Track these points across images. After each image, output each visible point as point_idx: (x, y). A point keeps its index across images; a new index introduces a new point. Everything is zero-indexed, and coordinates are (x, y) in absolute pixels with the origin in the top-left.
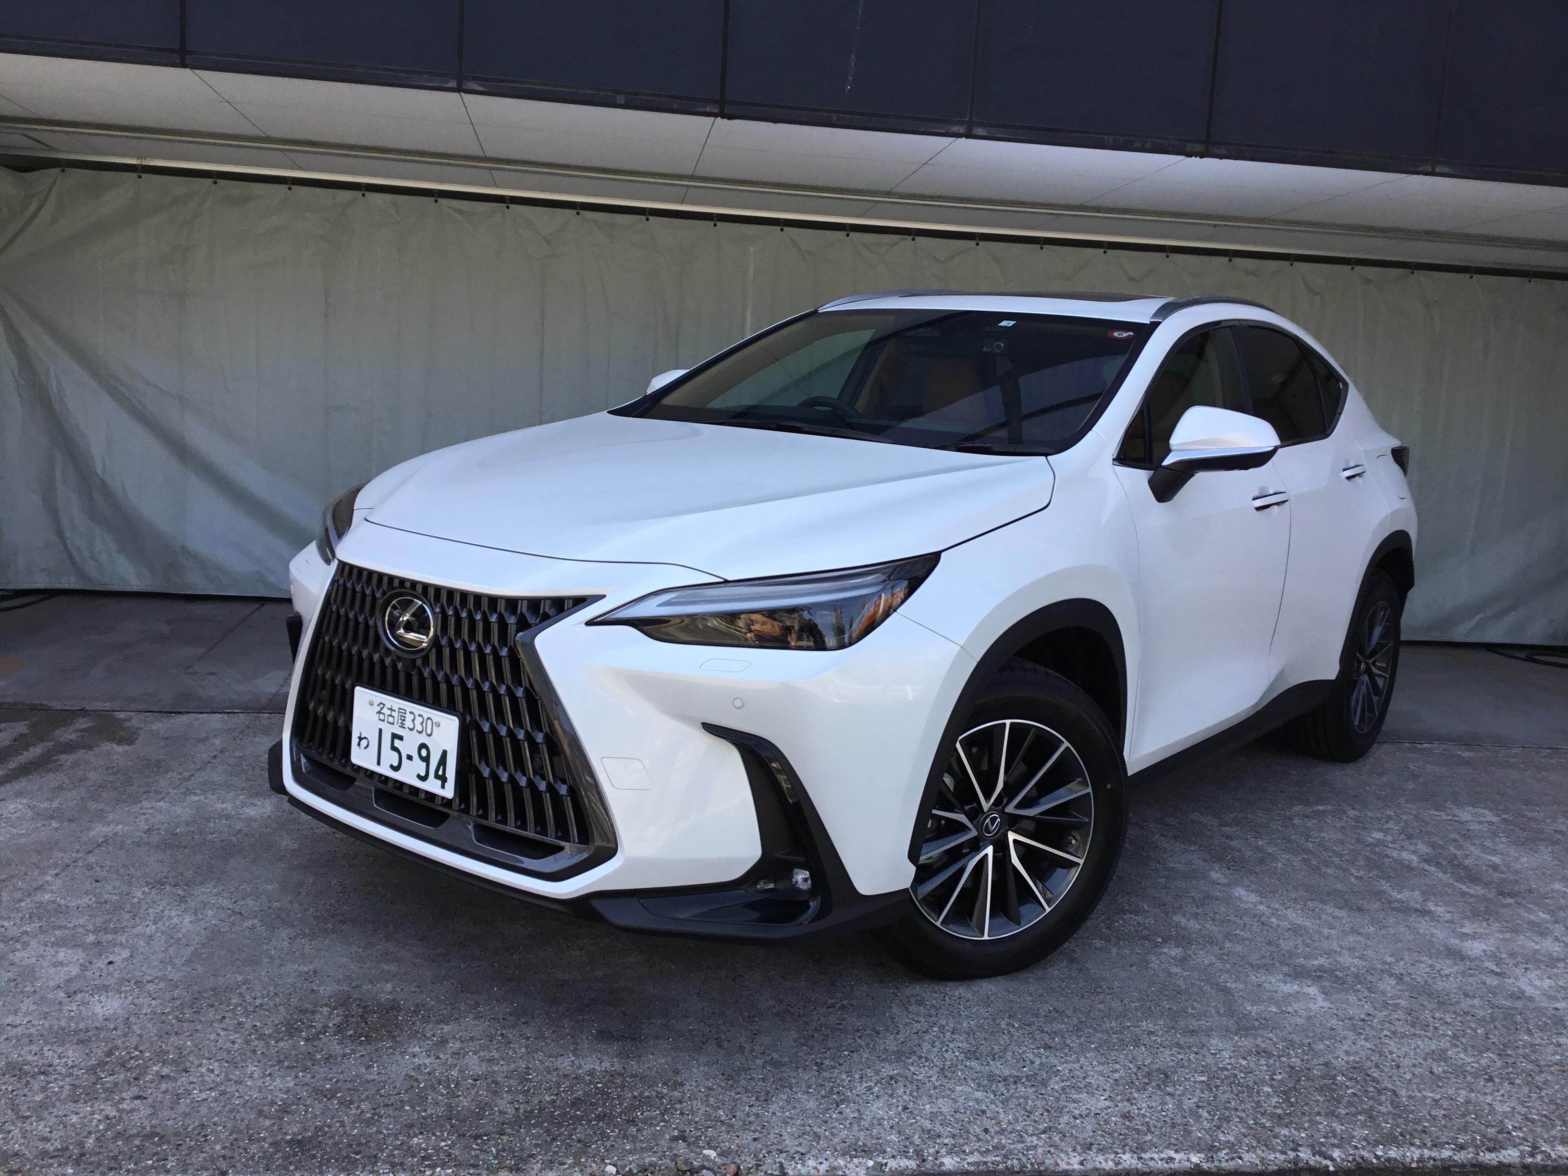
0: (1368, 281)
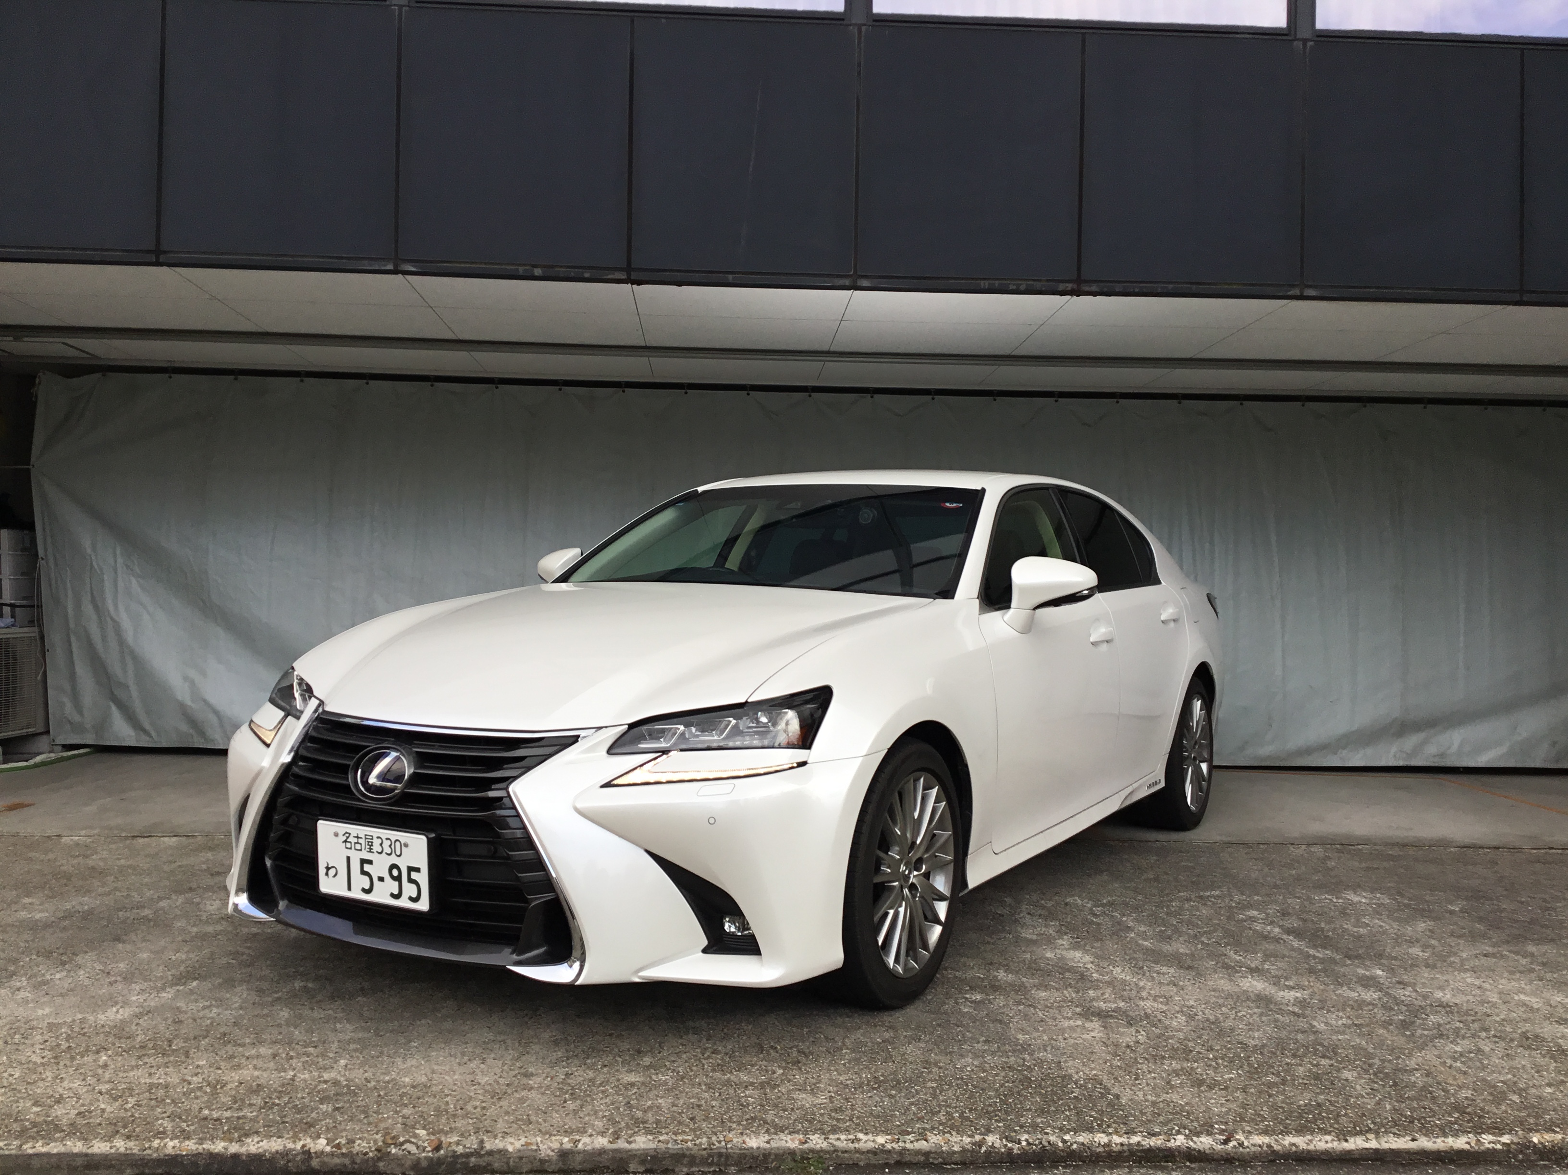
0: (1321, 416)
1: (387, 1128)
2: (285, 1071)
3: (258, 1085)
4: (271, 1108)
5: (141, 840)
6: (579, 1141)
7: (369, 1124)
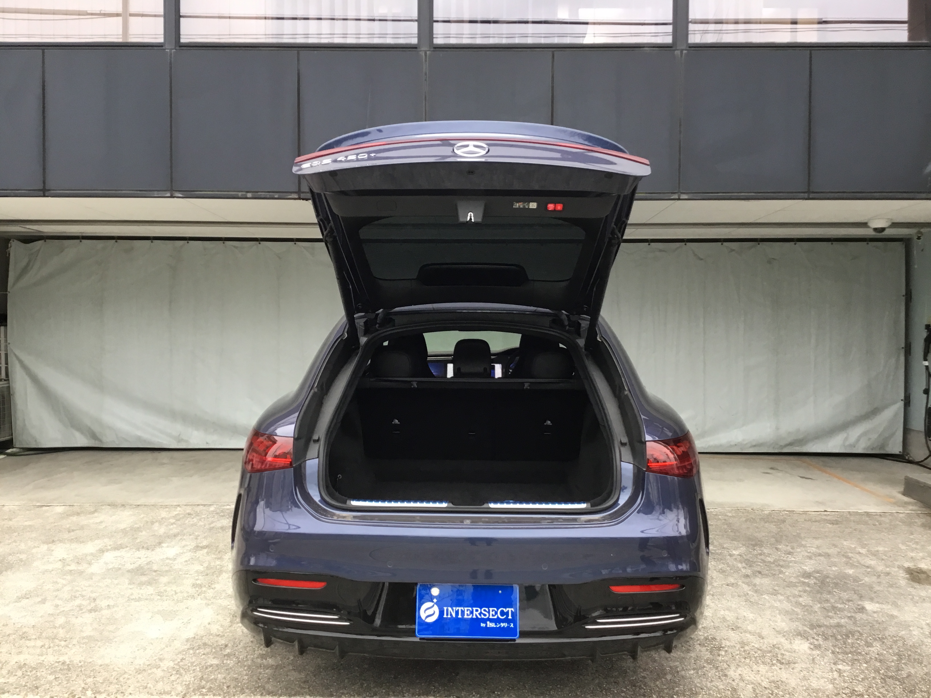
0: (733, 250)
2: (42, 655)
3: (25, 664)
4: (24, 677)
5: (44, 508)
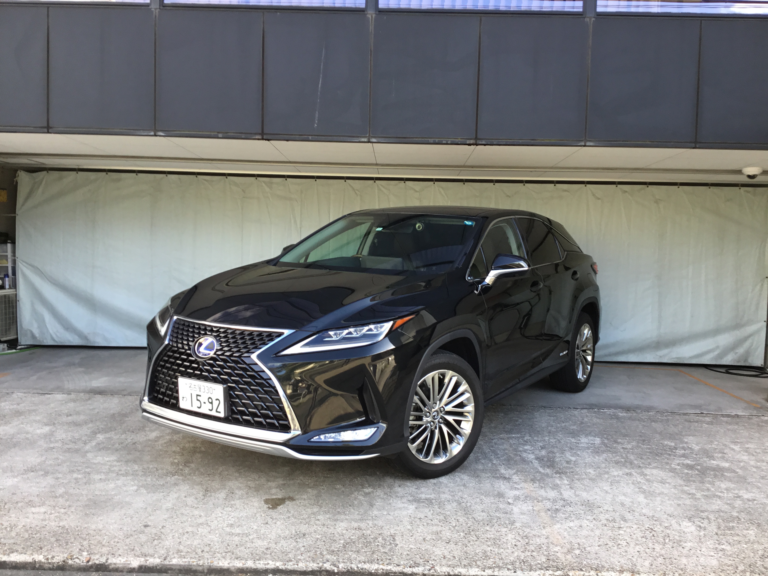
0: (625, 192)
1: (71, 551)
4: (30, 539)
6: (148, 560)
7: (66, 549)
